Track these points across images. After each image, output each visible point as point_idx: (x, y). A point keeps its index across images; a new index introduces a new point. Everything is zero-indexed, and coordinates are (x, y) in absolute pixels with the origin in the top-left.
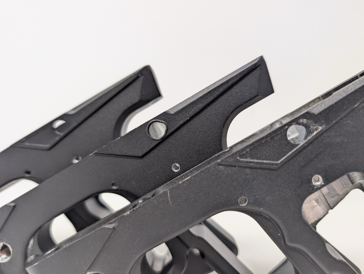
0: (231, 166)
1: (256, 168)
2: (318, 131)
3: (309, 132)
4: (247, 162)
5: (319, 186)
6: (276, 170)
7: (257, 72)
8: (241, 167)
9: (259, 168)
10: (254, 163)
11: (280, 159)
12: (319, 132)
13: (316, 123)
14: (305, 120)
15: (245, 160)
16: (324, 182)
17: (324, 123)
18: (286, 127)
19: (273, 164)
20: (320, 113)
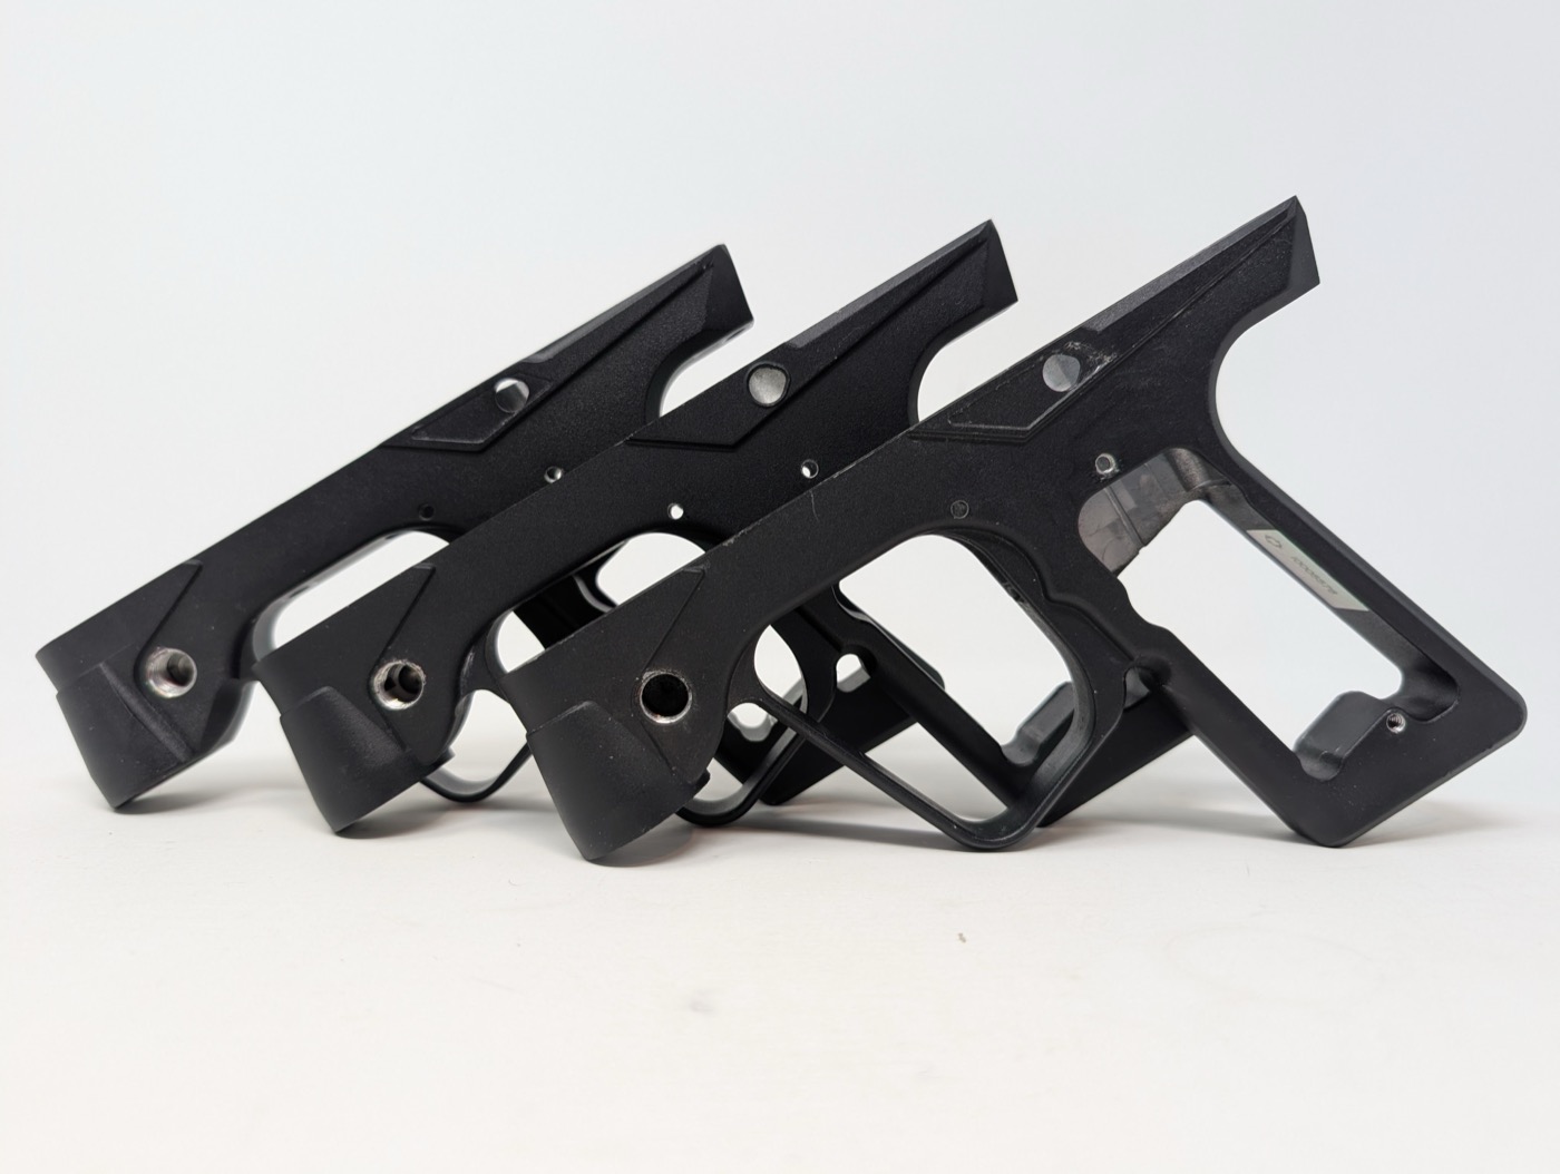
0: (935, 440)
1: (983, 442)
2: (1103, 366)
3: (1086, 368)
4: (967, 429)
5: (1110, 477)
6: (1024, 444)
7: (981, 254)
8: (954, 440)
9: (990, 442)
10: (979, 430)
11: (1031, 422)
12: (1105, 367)
13: (1099, 349)
14: (1077, 344)
15: (962, 425)
16: (1119, 467)
17: (1115, 349)
18: (1041, 358)
19: (1017, 432)
20: (1106, 330)
